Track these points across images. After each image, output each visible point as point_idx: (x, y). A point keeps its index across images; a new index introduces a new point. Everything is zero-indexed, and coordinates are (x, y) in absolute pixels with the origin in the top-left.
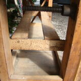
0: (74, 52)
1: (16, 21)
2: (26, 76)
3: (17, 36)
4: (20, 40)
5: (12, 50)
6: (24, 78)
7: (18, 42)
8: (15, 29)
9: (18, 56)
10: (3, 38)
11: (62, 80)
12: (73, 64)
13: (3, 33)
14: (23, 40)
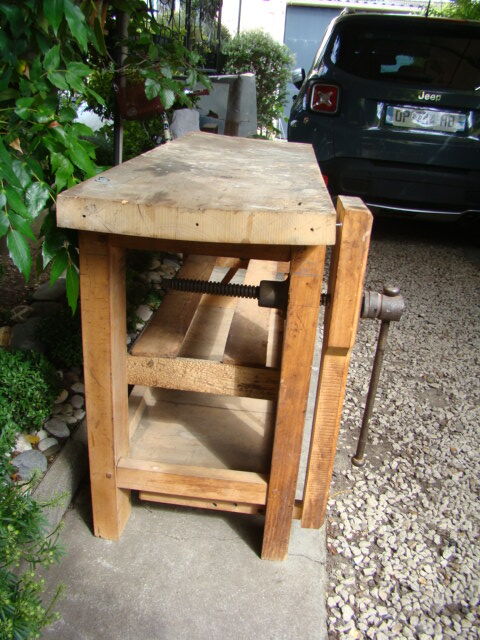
0: (289, 401)
1: (156, 277)
2: (161, 465)
3: (148, 346)
4: (155, 360)
5: (131, 387)
6: (155, 468)
7: (150, 364)
8: (147, 315)
9: (147, 413)
10: (113, 351)
11: (265, 484)
12: (290, 437)
13: (113, 340)
14: (163, 360)
